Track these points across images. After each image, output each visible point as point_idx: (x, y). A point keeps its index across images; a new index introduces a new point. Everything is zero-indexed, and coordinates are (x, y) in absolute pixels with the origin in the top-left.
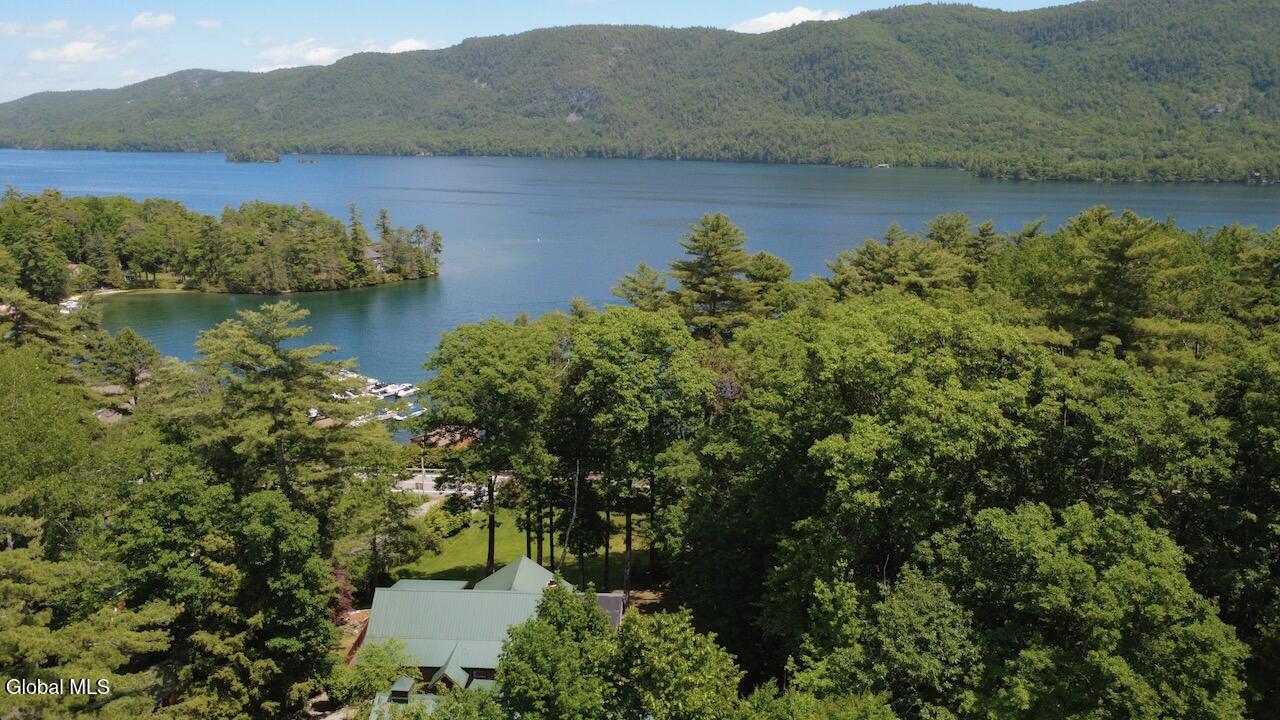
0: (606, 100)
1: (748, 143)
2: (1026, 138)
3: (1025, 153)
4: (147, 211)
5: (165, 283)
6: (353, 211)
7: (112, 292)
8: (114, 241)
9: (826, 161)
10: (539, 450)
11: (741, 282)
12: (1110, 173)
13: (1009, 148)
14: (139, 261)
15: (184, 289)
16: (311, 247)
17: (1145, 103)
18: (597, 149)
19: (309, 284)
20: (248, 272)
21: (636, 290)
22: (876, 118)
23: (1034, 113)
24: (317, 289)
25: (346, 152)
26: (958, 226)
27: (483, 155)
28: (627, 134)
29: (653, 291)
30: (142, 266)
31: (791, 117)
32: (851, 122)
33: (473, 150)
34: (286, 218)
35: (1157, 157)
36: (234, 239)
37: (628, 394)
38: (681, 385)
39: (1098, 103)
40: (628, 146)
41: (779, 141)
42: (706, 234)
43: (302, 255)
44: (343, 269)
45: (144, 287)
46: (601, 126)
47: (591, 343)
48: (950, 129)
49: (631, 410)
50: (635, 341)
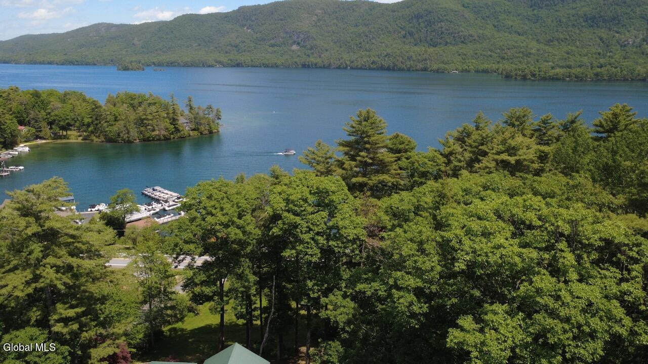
0: (312, 38)
1: (385, 60)
2: (529, 57)
3: (529, 65)
4: (64, 98)
5: (72, 137)
6: (172, 98)
7: (44, 141)
8: (45, 114)
9: (425, 69)
10: (247, 272)
11: (384, 154)
12: (574, 76)
13: (520, 62)
14: (58, 125)
15: (82, 140)
16: (149, 117)
17: (591, 39)
18: (307, 63)
19: (149, 137)
20: (116, 130)
21: (315, 159)
22: (451, 47)
23: (534, 44)
24: (153, 140)
25: (179, 65)
26: (524, 116)
27: (248, 66)
28: (323, 55)
29: (326, 159)
30: (59, 127)
31: (407, 47)
32: (438, 49)
33: (243, 64)
34: (140, 100)
35: (598, 67)
36: (108, 113)
37: (306, 237)
38: (343, 231)
39: (566, 39)
40: (323, 62)
41: (401, 59)
42: (360, 123)
43: (145, 122)
44: (167, 129)
45: (61, 139)
46: (309, 51)
47: (281, 200)
48: (489, 53)
49: (308, 248)
50: (312, 199)
